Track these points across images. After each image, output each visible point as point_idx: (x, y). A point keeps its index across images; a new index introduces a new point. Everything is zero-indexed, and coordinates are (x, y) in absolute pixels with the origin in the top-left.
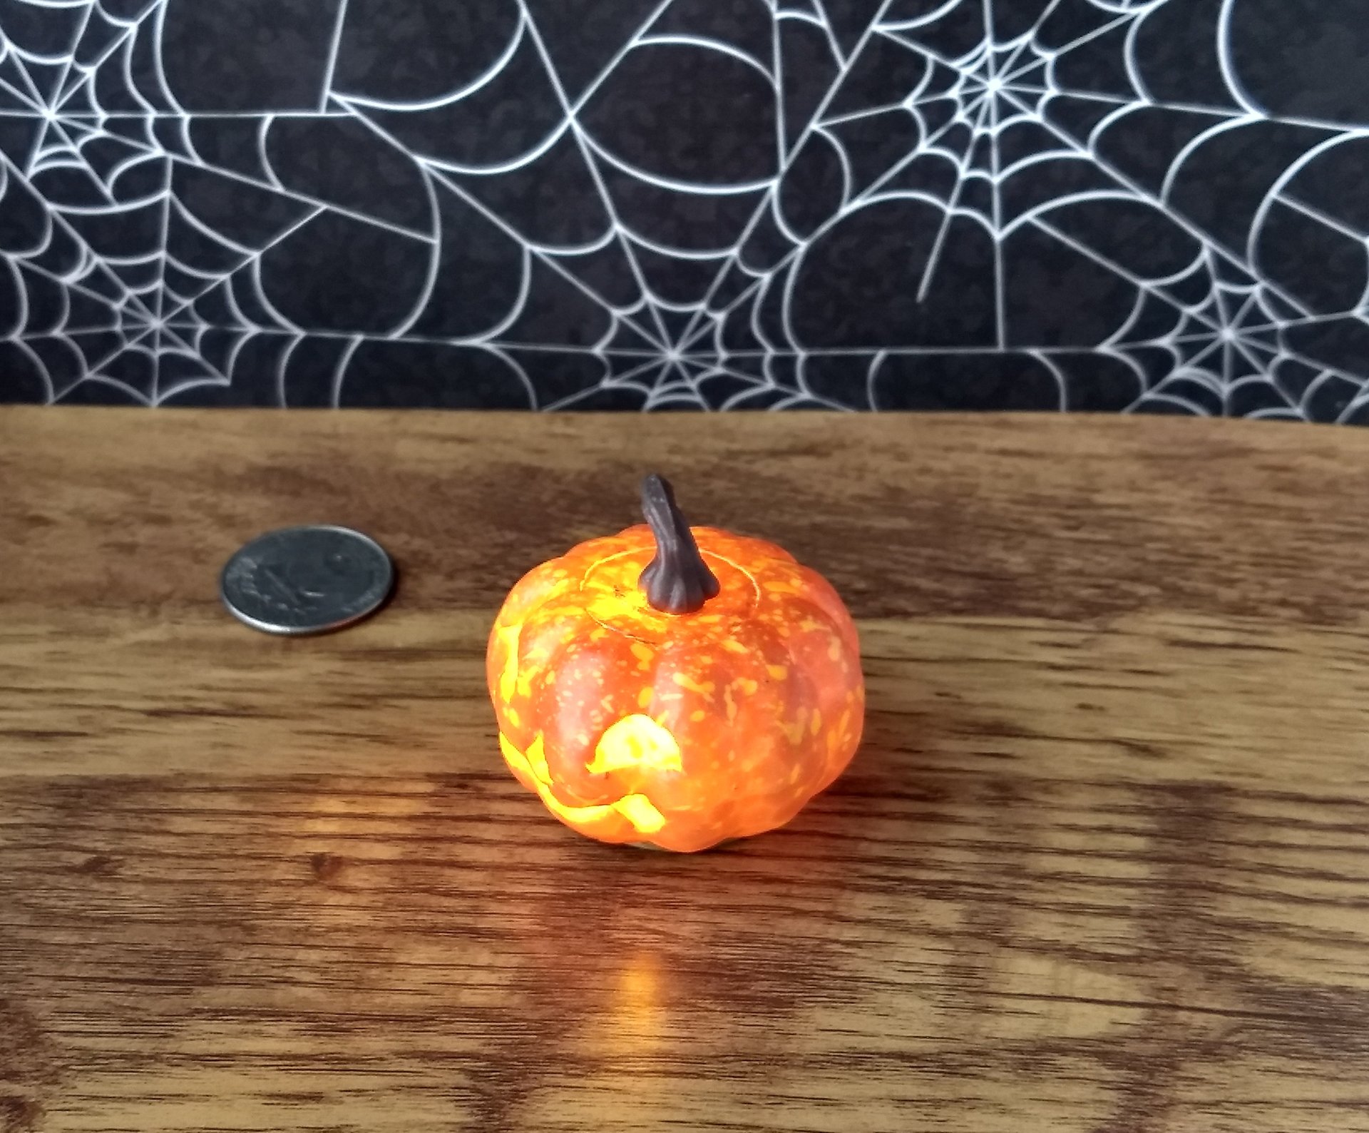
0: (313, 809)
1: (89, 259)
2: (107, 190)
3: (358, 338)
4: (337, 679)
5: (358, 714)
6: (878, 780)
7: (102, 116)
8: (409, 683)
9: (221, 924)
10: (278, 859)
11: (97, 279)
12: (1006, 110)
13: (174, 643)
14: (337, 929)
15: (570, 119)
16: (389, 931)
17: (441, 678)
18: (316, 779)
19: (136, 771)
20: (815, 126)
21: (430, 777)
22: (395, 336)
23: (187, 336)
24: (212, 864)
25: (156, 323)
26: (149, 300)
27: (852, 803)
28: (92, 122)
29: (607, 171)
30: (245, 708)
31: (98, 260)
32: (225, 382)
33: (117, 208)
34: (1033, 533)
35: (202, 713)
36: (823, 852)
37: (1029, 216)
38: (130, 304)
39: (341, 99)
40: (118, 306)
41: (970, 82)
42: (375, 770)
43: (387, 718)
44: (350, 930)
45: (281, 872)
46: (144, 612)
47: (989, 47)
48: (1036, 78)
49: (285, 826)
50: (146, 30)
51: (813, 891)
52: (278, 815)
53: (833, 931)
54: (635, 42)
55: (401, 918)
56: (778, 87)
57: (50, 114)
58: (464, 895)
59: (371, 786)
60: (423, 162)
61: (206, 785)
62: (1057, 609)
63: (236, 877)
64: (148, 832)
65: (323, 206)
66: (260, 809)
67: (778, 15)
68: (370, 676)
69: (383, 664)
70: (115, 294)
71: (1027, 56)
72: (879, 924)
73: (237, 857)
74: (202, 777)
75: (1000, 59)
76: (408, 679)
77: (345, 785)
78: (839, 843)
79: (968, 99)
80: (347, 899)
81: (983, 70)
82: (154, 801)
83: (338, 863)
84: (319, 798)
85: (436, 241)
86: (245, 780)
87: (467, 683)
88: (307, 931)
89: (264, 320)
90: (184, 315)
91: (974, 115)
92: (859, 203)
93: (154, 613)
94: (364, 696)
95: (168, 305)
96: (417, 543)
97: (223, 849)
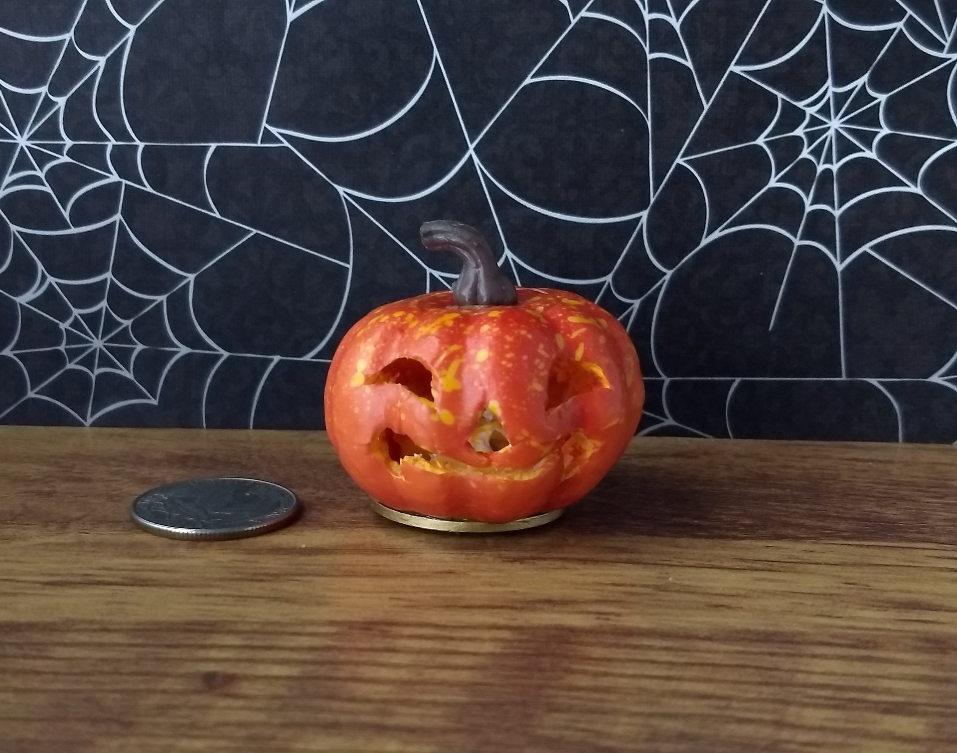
0: (208, 642)
1: (44, 278)
2: (66, 215)
3: (277, 358)
4: (239, 564)
5: (258, 585)
6: (802, 634)
7: (69, 143)
8: (312, 567)
9: (94, 721)
10: (167, 675)
11: (49, 299)
12: (845, 148)
13: (80, 544)
14: (226, 724)
15: (471, 151)
16: (285, 726)
17: (344, 565)
18: (214, 624)
19: (24, 618)
20: (679, 160)
21: (332, 623)
22: (308, 358)
23: (123, 356)
24: (92, 679)
25: (98, 343)
26: (92, 320)
27: (780, 648)
28: (59, 149)
29: (501, 201)
30: (143, 581)
31: (51, 279)
32: (154, 402)
33: (73, 230)
34: (901, 499)
35: (99, 583)
36: (759, 679)
37: (866, 248)
38: (76, 324)
39: (274, 130)
40: (64, 326)
41: (814, 121)
42: (276, 618)
43: (288, 587)
44: (241, 725)
45: (167, 684)
46: (53, 527)
47: (830, 88)
48: (871, 118)
49: (175, 653)
50: (113, 64)
51: (755, 705)
52: (170, 646)
53: (785, 735)
54: (528, 81)
55: (298, 716)
56: (649, 123)
57: (23, 141)
58: (369, 701)
59: (270, 628)
60: (341, 190)
61: (96, 627)
62: (943, 539)
63: (119, 687)
64: (25, 657)
65: (255, 231)
66: (150, 642)
67: (650, 57)
68: (273, 563)
69: (287, 556)
70: (64, 314)
71: (863, 97)
72: (836, 731)
73: (120, 674)
74: (91, 622)
75: (840, 99)
76: (310, 565)
77: (241, 627)
78: (774, 673)
79: (812, 137)
80: (240, 703)
81: (825, 111)
82: (37, 637)
83: (231, 679)
84: (215, 635)
85: (350, 266)
86: (138, 624)
87: (370, 568)
88: (193, 726)
89: (194, 341)
90: (123, 336)
91: (817, 152)
92: (717, 234)
93: (64, 527)
94: (268, 574)
95: (111, 324)
96: (322, 493)
97: (106, 668)
